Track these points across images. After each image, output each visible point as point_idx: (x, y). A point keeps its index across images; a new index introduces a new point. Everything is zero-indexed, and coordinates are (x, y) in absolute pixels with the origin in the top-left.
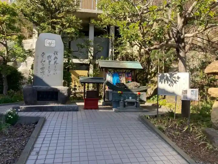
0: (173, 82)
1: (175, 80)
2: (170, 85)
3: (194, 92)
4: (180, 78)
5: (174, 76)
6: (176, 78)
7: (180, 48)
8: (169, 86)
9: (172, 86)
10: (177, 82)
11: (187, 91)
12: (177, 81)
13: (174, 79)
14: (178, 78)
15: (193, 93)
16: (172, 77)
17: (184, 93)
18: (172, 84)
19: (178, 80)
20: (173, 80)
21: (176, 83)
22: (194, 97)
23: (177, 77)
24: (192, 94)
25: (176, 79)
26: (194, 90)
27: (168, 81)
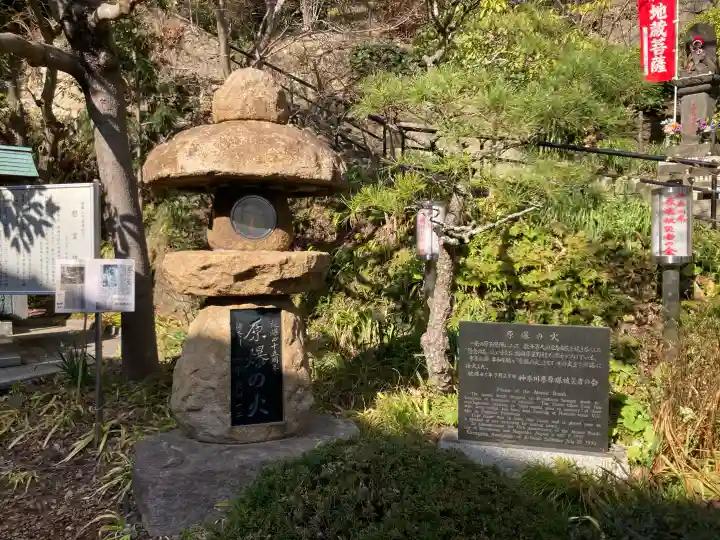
0: (32, 228)
1: (37, 217)
2: (15, 243)
3: (117, 272)
4: (58, 209)
5: (32, 201)
6: (44, 211)
7: (91, 72)
8: (14, 249)
9: (28, 250)
10: (44, 228)
11: (82, 269)
12: (48, 225)
13: (32, 213)
14: (52, 208)
15: (109, 278)
16: (25, 207)
17: (71, 281)
18: (26, 238)
19: (49, 220)
20: (31, 219)
21: (43, 235)
22: (116, 296)
23: (44, 205)
24: (106, 283)
25: (41, 215)
26: (116, 266)
27: (10, 226)
